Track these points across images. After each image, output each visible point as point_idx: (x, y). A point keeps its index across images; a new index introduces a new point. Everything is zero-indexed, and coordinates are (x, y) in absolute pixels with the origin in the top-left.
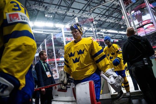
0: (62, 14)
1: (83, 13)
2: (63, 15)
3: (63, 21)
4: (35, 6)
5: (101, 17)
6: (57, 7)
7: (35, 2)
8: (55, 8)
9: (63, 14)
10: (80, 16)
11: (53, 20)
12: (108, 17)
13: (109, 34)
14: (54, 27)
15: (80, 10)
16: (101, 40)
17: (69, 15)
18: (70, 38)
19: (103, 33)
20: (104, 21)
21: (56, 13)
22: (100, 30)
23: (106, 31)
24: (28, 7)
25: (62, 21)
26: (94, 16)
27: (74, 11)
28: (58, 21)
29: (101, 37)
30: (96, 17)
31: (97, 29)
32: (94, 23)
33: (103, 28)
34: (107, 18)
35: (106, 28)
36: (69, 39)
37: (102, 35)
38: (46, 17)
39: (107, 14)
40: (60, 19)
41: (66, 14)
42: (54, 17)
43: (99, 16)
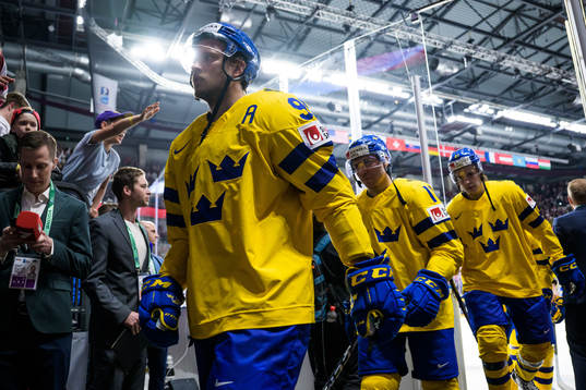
0: (298, 18)
1: (392, 19)
2: (301, 22)
3: (300, 51)
5: (480, 44)
9: (299, 15)
10: (378, 34)
12: (513, 45)
13: (511, 129)
15: (383, 5)
17: (326, 24)
19: (478, 122)
20: (492, 65)
21: (271, 9)
22: (467, 106)
23: (496, 111)
25: (294, 46)
26: (446, 39)
27: (350, 8)
28: (277, 49)
29: (467, 140)
30: (451, 43)
31: (455, 100)
32: (442, 68)
33: (483, 97)
34: (510, 53)
35: (497, 100)
37: (473, 130)
39: (509, 31)
40: (288, 37)
41: (316, 16)
42: (260, 28)
43: (466, 37)
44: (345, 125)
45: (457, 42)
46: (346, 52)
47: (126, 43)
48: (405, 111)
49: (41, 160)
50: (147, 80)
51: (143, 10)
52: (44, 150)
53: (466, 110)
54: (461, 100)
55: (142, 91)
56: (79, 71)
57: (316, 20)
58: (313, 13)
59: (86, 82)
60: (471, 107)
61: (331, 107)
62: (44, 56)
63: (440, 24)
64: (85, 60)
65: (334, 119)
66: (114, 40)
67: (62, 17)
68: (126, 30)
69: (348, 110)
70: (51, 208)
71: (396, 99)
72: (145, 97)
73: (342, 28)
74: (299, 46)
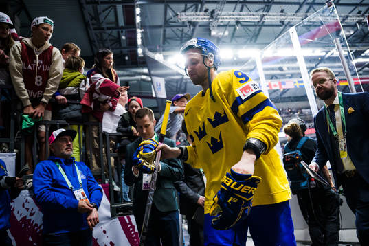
0: (253, 24)
2: (256, 26)
3: (257, 42)
4: (187, 13)
6: (239, 6)
7: (186, 6)
8: (234, 11)
9: (254, 22)
11: (231, 41)
14: (235, 59)
15: (301, 5)
17: (270, 24)
18: (277, 83)
21: (238, 22)
22: (363, 52)
24: (171, 20)
25: (253, 39)
26: (343, 15)
27: (282, 11)
28: (245, 43)
30: (347, 17)
31: (354, 49)
32: (343, 33)
36: (275, 86)
38: (213, 36)
40: (249, 36)
41: (263, 20)
42: (233, 34)
43: (356, 11)
44: (290, 78)
45: (350, 15)
46: (291, 34)
47: (165, 57)
48: (324, 63)
49: (146, 123)
50: (179, 74)
51: (170, 38)
52: (147, 117)
53: (363, 55)
54: (358, 49)
55: (177, 81)
56: (144, 77)
57: (264, 22)
58: (262, 19)
59: (148, 82)
60: (366, 52)
61: (281, 69)
62: (125, 73)
64: (146, 71)
65: (284, 76)
66: (158, 57)
67: (131, 51)
68: (164, 50)
69: (299, 69)
71: (319, 57)
72: (179, 84)
73: (279, 24)
74: (256, 39)
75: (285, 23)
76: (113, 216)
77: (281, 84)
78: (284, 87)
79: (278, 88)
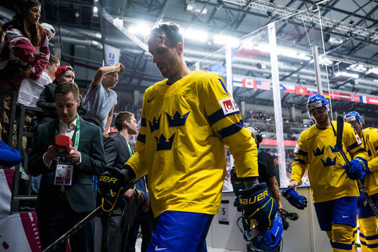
0: (237, 7)
1: (299, 8)
2: (239, 10)
3: (239, 29)
5: (357, 25)
9: (239, 6)
10: (290, 18)
11: (208, 22)
14: (209, 44)
16: (349, 95)
17: (256, 12)
18: (252, 81)
19: (356, 76)
20: (366, 38)
21: (220, 2)
22: (348, 65)
23: (368, 69)
25: (234, 26)
26: (335, 21)
27: (272, 1)
28: (224, 28)
29: (348, 88)
30: (339, 24)
31: (340, 61)
32: (332, 40)
33: (359, 59)
34: (377, 30)
35: (369, 61)
36: (249, 84)
37: (352, 82)
38: (189, 12)
39: (377, 16)
40: (231, 20)
41: (249, 6)
42: (213, 14)
43: (349, 20)
44: (268, 78)
45: (343, 23)
46: (269, 30)
47: (125, 24)
48: (307, 69)
49: (69, 102)
50: (139, 48)
51: (136, 3)
52: (70, 95)
53: (348, 68)
54: (344, 62)
55: (136, 56)
56: (95, 43)
57: (249, 8)
58: (247, 4)
59: (100, 50)
60: (351, 66)
61: (259, 66)
62: (72, 33)
63: (332, 11)
64: (99, 36)
65: (261, 74)
66: (118, 22)
67: (83, 7)
68: (126, 15)
69: (270, 68)
70: (78, 132)
71: (302, 61)
72: (137, 59)
73: (266, 14)
74: (238, 25)
75: (273, 15)
76: (13, 210)
77: (256, 83)
78: (259, 87)
79: (252, 87)
